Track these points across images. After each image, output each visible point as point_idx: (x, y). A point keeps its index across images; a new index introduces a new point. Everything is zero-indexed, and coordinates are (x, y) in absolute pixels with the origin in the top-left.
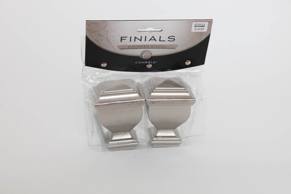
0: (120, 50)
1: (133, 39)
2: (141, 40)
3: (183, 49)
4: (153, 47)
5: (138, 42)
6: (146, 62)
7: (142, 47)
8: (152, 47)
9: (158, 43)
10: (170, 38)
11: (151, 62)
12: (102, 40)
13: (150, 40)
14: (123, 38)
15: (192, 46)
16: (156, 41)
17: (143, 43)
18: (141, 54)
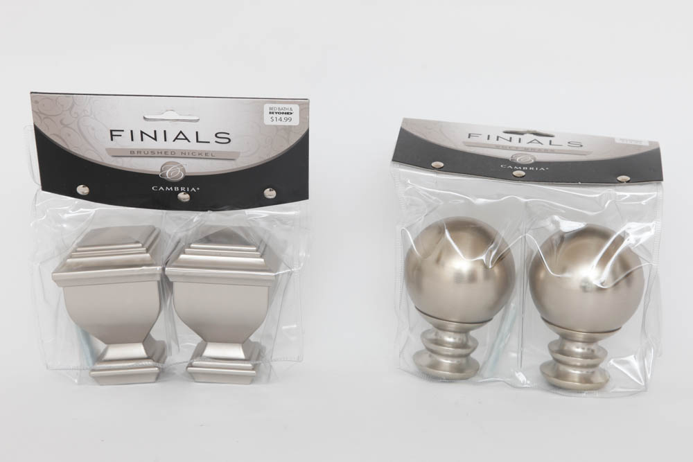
0: (115, 158)
1: (137, 135)
2: (155, 139)
3: (253, 163)
4: (185, 155)
5: (149, 144)
6: (176, 189)
7: (160, 155)
8: (183, 155)
9: (193, 146)
10: (218, 135)
11: (186, 189)
12: (69, 135)
13: (176, 138)
14: (114, 133)
15: (271, 157)
16: (189, 141)
17: (160, 144)
18: (161, 171)
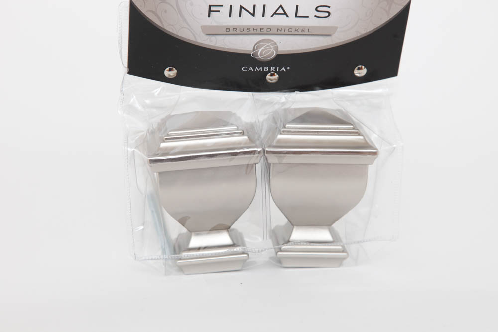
0: (208, 37)
1: (236, 11)
2: (253, 15)
3: (348, 39)
4: (281, 31)
5: (247, 20)
6: (266, 69)
7: (255, 32)
8: (279, 32)
9: (292, 22)
10: (319, 9)
11: (276, 69)
12: (166, 12)
13: (275, 14)
14: (213, 9)
15: (368, 31)
16: (287, 16)
17: (258, 21)
18: (254, 49)
